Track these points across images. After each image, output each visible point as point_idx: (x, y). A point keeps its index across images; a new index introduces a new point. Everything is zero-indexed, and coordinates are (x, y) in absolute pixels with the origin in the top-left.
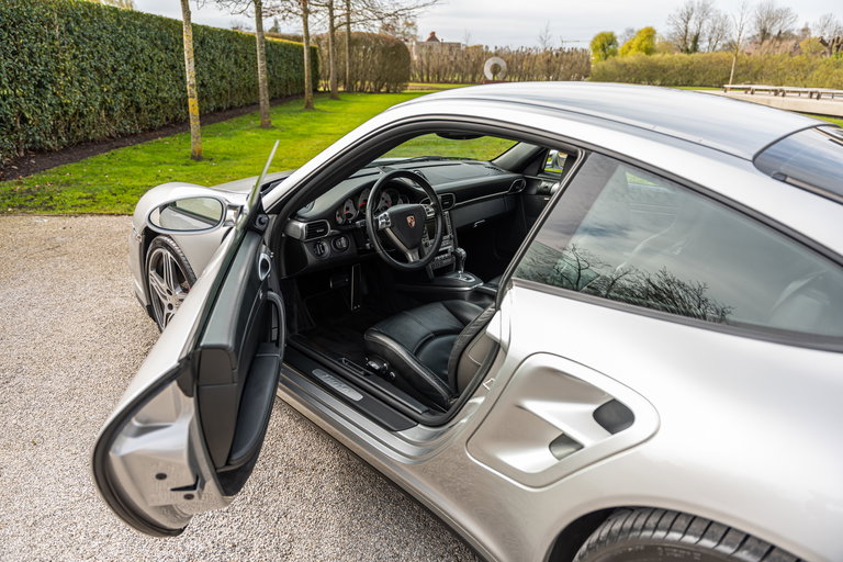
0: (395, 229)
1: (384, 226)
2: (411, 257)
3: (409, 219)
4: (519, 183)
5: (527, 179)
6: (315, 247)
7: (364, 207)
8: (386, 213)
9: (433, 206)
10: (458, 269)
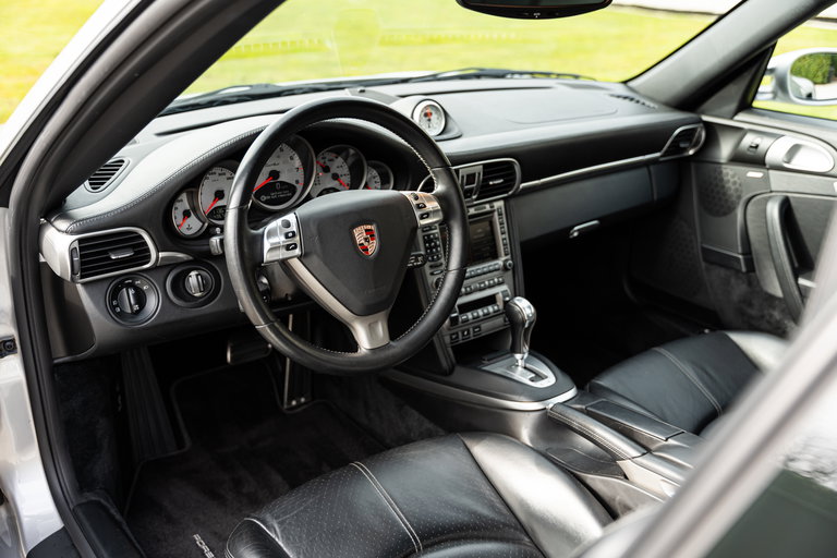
0: (315, 260)
1: (282, 254)
2: (367, 337)
3: (359, 234)
4: (688, 136)
5: (708, 125)
6: (115, 294)
7: (220, 213)
8: (291, 217)
9: (441, 198)
10: (514, 349)
